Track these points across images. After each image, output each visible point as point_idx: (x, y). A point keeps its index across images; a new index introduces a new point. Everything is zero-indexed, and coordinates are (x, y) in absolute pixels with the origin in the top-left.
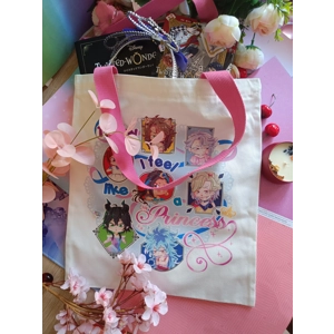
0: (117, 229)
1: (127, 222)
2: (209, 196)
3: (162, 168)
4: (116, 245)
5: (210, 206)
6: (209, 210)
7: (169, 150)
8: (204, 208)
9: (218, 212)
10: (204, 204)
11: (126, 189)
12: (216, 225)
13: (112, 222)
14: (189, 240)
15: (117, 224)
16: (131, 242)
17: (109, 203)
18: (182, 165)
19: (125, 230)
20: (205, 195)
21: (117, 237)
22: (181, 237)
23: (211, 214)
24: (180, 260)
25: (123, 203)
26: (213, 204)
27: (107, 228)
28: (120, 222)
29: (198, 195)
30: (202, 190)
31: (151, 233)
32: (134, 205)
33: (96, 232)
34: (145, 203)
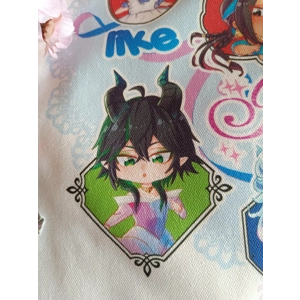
0: (147, 171)
1: (181, 143)
4: (152, 226)
11: (170, 34)
13: (129, 150)
15: (143, 154)
16: (206, 209)
17: (122, 84)
19: (177, 170)
21: (150, 197)
25: (164, 80)
27: (110, 172)
28: (155, 147)
32: (197, 83)
33: (78, 190)
34: (233, 67)
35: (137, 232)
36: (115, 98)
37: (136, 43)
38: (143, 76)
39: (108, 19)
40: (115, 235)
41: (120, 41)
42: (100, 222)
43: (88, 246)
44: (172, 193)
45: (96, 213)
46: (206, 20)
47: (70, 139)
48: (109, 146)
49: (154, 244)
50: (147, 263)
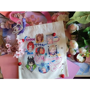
0: (31, 65)
1: (34, 62)
2: (54, 51)
3: (41, 46)
4: (32, 69)
5: (55, 54)
6: (54, 55)
7: (42, 41)
8: (53, 55)
9: (57, 55)
10: (53, 54)
11: (33, 53)
12: (57, 59)
13: (30, 63)
14: (50, 64)
16: (36, 67)
18: (46, 44)
19: (33, 64)
20: (53, 51)
22: (48, 64)
23: (55, 56)
24: (49, 69)
25: (32, 57)
26: (55, 53)
27: (28, 65)
29: (51, 51)
30: (52, 50)
31: (40, 64)
32: (35, 57)
33: (26, 66)
34: (38, 56)
35: (31, 69)
36: (28, 58)
37: (30, 53)
38: (31, 57)
39: (27, 50)
40: (29, 70)
41: (28, 53)
42: (28, 69)
43: (27, 71)
44: (33, 66)
45: (27, 68)
46: (36, 51)
47: (25, 62)
48: (28, 63)
49: (32, 70)
50: (31, 72)
